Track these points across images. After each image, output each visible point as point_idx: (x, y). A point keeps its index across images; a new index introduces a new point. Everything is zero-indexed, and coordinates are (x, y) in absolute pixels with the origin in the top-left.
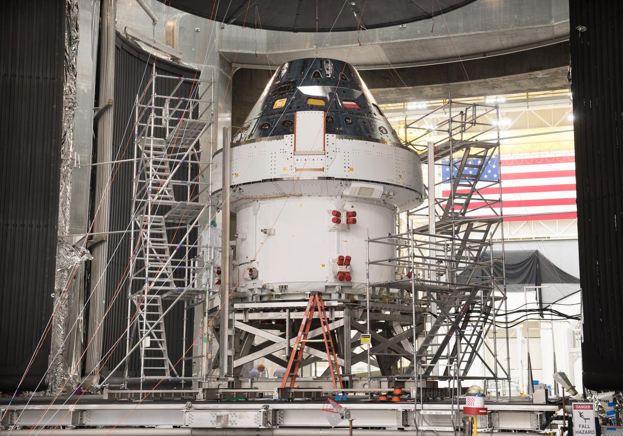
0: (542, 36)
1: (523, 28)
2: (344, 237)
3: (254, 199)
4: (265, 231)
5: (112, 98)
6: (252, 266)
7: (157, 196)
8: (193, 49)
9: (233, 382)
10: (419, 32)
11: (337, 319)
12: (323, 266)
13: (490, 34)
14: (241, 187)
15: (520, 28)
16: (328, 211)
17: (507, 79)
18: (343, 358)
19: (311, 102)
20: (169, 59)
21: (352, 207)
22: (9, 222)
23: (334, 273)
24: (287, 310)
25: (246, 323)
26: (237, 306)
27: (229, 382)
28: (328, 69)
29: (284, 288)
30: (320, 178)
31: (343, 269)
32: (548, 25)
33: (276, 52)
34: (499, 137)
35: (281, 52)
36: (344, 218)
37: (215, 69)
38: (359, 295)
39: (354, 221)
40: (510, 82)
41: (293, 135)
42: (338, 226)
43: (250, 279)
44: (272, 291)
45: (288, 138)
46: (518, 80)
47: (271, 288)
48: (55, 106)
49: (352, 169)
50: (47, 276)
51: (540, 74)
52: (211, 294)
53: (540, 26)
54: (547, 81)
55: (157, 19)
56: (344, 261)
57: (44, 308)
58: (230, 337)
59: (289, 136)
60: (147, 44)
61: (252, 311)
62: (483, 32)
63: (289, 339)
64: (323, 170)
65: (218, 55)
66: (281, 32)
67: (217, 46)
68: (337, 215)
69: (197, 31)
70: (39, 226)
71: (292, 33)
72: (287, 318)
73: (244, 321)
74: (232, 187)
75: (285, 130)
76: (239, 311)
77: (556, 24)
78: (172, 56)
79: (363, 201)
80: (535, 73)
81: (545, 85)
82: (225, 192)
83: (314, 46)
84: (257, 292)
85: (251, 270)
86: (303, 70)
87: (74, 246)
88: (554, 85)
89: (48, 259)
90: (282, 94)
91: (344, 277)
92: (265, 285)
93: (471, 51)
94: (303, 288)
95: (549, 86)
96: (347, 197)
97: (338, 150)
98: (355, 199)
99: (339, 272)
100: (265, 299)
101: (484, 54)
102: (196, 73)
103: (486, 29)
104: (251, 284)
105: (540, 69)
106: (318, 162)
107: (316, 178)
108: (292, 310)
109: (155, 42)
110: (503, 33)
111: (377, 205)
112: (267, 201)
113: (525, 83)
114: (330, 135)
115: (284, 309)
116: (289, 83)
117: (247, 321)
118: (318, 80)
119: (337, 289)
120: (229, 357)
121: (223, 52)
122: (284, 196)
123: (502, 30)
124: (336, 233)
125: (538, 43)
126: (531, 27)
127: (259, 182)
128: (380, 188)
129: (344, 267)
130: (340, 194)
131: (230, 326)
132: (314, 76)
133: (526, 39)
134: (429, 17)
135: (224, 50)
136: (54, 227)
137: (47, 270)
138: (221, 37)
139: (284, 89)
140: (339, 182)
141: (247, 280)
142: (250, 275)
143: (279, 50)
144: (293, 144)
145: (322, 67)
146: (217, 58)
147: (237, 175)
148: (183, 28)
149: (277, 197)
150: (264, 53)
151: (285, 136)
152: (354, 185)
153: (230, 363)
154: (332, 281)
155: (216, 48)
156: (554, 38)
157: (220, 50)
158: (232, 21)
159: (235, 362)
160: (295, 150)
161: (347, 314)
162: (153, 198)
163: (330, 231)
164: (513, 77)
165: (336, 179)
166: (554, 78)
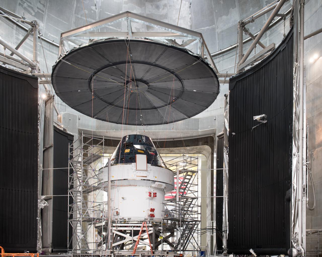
0: (194, 135)
1: (189, 131)
2: (151, 202)
3: (118, 186)
4: (123, 198)
5: (53, 143)
6: (117, 210)
7: (84, 183)
8: (68, 127)
9: (112, 252)
10: (153, 128)
11: (150, 230)
12: (144, 211)
13: (178, 132)
14: (114, 181)
15: (188, 131)
16: (146, 192)
17: (177, 149)
18: (152, 244)
19: (139, 151)
20: (62, 129)
21: (154, 191)
22: (19, 190)
23: (148, 214)
24: (132, 227)
25: (117, 231)
26: (114, 225)
27: (111, 252)
28: (143, 139)
29: (129, 219)
30: (142, 180)
31: (152, 213)
32: (197, 131)
33: (100, 131)
34: (198, 169)
35: (102, 131)
36: (152, 195)
37: (77, 135)
38: (155, 222)
39: (156, 196)
40: (178, 150)
41: (136, 163)
42: (150, 198)
43: (116, 215)
44: (125, 220)
45: (133, 164)
46: (181, 149)
47: (125, 219)
48: (35, 145)
49: (156, 177)
50: (35, 211)
51: (188, 148)
52: (104, 220)
53: (195, 131)
54: (190, 150)
55: (59, 113)
56: (152, 210)
57: (34, 223)
58: (111, 235)
59: (134, 163)
60: (55, 123)
61: (119, 227)
62: (176, 131)
63: (133, 237)
64: (146, 177)
65: (78, 130)
66: (112, 123)
67: (77, 126)
68: (150, 193)
69: (70, 120)
70: (31, 192)
71: (116, 124)
72: (132, 229)
73: (116, 230)
74: (111, 181)
75: (131, 161)
76: (114, 227)
77: (200, 131)
78: (63, 128)
79: (157, 189)
80: (187, 147)
81: (188, 152)
82: (109, 183)
83: (114, 130)
84: (119, 220)
85: (117, 212)
86: (135, 139)
87: (41, 200)
88: (192, 152)
89: (35, 204)
90: (128, 147)
91: (152, 216)
92: (123, 217)
93: (169, 137)
94: (137, 219)
95: (190, 152)
96: (152, 187)
97: (151, 170)
98: (154, 188)
99: (151, 214)
100: (123, 223)
101: (174, 139)
102: (73, 136)
103: (177, 130)
104: (116, 217)
105: (189, 146)
106: (144, 174)
107: (140, 180)
108: (134, 227)
109: (58, 122)
110: (182, 132)
111: (161, 191)
112: (123, 187)
113: (182, 151)
114: (149, 164)
115: (131, 227)
116: (130, 143)
117: (117, 230)
118: (140, 143)
119: (148, 220)
120: (111, 243)
121: (79, 129)
122: (130, 185)
123: (182, 131)
124: (148, 200)
125: (192, 137)
126: (192, 131)
127: (123, 180)
128: (164, 185)
129: (152, 212)
130: (150, 186)
131: (111, 232)
132: (139, 141)
133: (189, 135)
134: (167, 123)
135: (80, 128)
136: (36, 193)
137: (34, 209)
138: (79, 123)
139: (128, 145)
140: (152, 181)
141: (115, 215)
142: (117, 214)
143: (101, 130)
144: (136, 166)
145: (142, 138)
146: (77, 131)
147: (113, 177)
148: (65, 118)
149: (127, 186)
150: (95, 130)
151: (132, 163)
152: (156, 183)
153: (111, 245)
154: (147, 217)
155: (77, 127)
156: (198, 135)
157: (78, 128)
158: (95, 117)
159: (113, 244)
160: (136, 169)
161: (154, 229)
162: (83, 183)
163: (146, 199)
164: (179, 148)
165: (151, 180)
166: (192, 150)
